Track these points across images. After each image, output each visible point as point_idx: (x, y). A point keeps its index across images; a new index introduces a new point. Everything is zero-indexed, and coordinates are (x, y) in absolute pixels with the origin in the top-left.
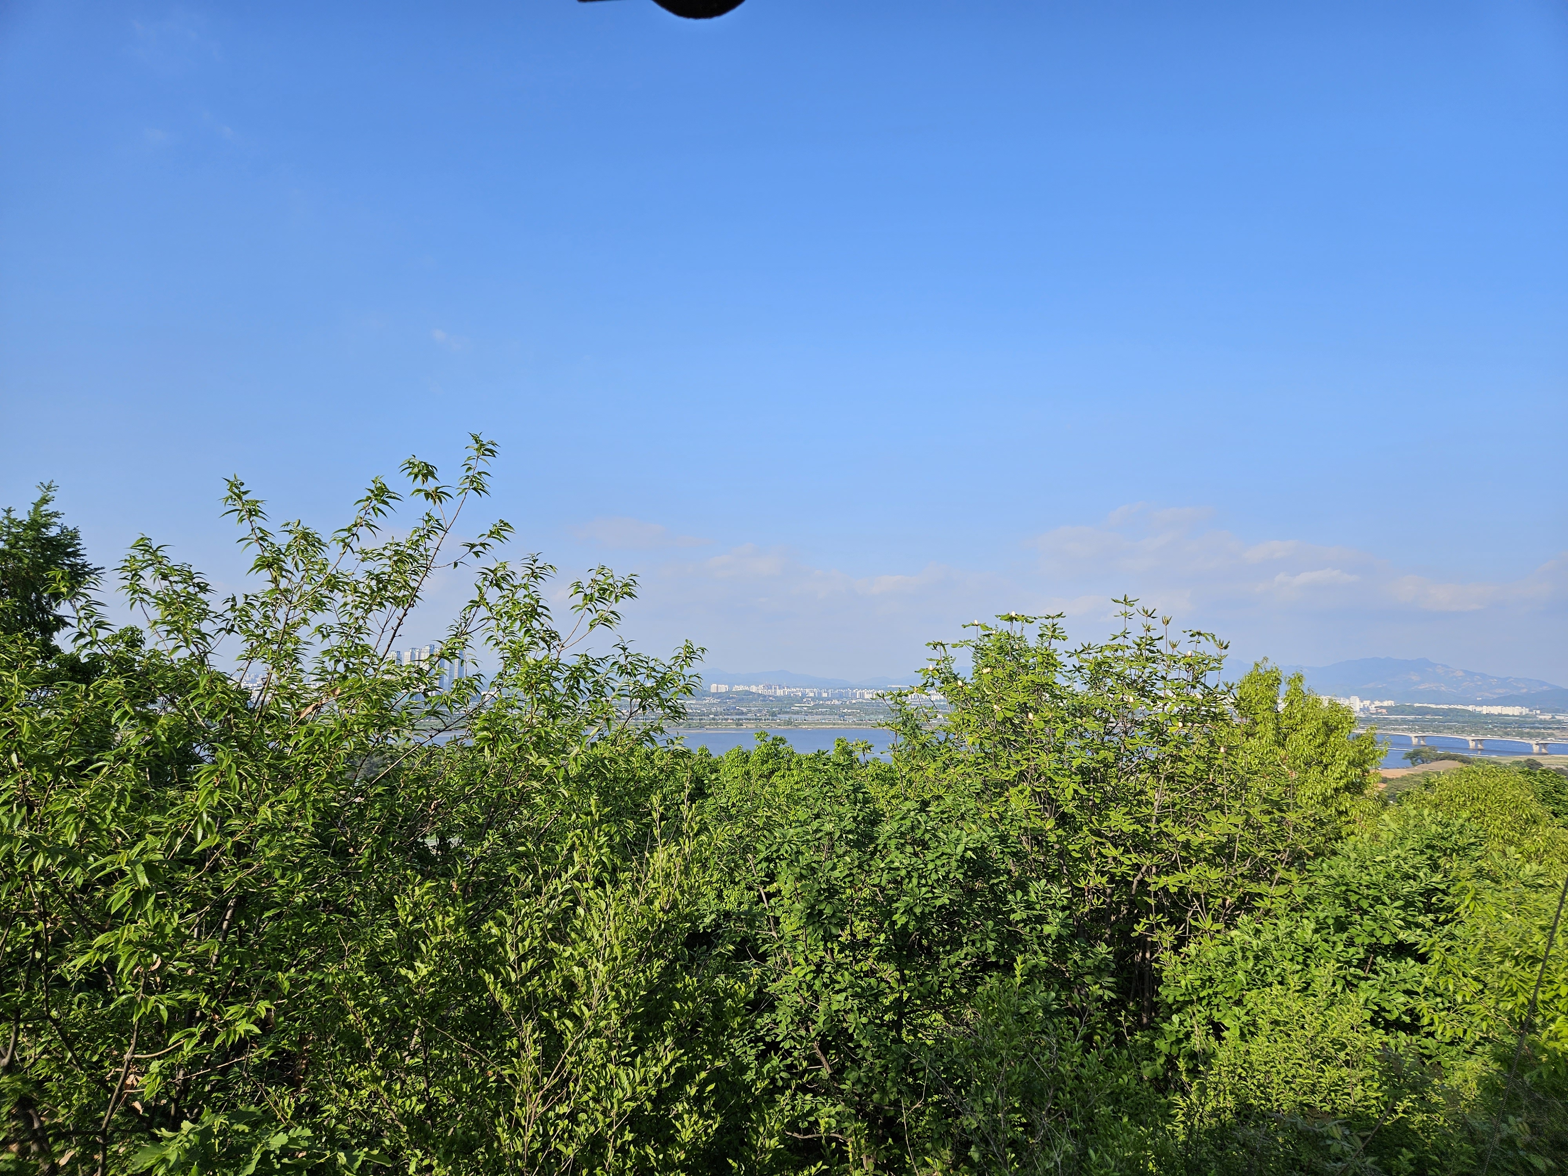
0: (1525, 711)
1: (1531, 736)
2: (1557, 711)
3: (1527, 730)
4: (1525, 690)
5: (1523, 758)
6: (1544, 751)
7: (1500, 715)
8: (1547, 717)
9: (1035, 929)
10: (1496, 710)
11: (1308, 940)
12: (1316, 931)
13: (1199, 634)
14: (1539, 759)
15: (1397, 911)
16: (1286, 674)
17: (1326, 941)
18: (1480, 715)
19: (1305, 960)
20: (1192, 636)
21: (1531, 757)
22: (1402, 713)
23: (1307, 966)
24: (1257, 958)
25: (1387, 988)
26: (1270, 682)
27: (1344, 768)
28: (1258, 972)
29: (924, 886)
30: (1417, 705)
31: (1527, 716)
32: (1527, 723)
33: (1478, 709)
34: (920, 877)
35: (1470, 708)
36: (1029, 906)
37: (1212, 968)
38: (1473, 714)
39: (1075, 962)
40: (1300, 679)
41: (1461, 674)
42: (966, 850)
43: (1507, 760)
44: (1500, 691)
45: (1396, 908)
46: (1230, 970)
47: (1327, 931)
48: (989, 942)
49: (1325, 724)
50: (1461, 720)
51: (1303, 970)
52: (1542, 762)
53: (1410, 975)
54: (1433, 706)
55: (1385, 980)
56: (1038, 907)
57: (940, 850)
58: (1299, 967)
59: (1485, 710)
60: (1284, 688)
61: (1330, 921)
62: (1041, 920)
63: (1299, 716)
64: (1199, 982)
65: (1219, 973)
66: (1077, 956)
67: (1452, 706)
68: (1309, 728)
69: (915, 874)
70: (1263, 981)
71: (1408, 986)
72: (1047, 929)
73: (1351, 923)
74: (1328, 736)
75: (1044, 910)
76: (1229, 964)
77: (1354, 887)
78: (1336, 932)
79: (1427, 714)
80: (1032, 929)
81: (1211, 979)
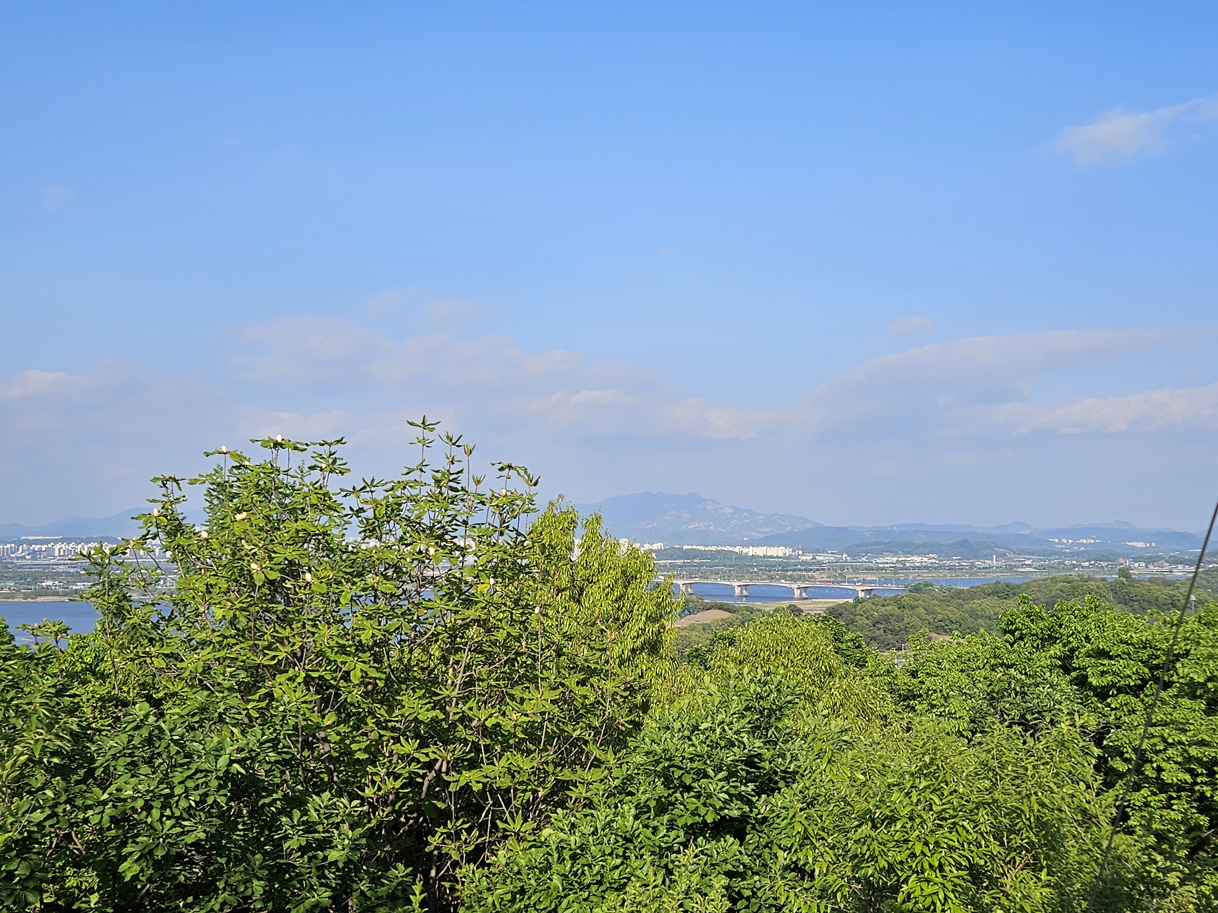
0: (789, 551)
1: (793, 579)
2: (817, 551)
3: (790, 573)
4: (789, 528)
5: (785, 604)
6: (804, 595)
7: (765, 556)
8: (809, 558)
9: (315, 857)
10: (761, 551)
11: (629, 829)
12: (636, 818)
13: (510, 467)
14: (799, 604)
15: (721, 784)
16: (583, 515)
17: (646, 826)
18: (746, 556)
19: (624, 852)
20: (502, 469)
21: (793, 602)
22: (671, 557)
23: (626, 858)
24: (574, 857)
25: (709, 871)
26: (566, 525)
27: (641, 625)
28: (575, 874)
29: (169, 818)
30: (686, 547)
31: (790, 556)
32: (789, 565)
33: (745, 550)
34: (163, 807)
35: (737, 549)
36: (310, 828)
37: (524, 877)
38: (740, 557)
39: (362, 893)
40: (598, 520)
41: (730, 511)
42: (232, 762)
43: (769, 607)
44: (766, 530)
45: (720, 780)
46: (544, 877)
47: (647, 816)
48: (256, 882)
49: (624, 573)
50: (728, 562)
51: (622, 863)
52: (802, 607)
53: (731, 854)
54: (702, 548)
55: (706, 864)
56: (320, 828)
57: (194, 767)
58: (619, 861)
59: (751, 551)
60: (580, 531)
61: (652, 804)
62: (326, 844)
63: (596, 565)
64: (509, 897)
65: (532, 881)
66: (364, 886)
67: (720, 548)
68: (607, 579)
69: (157, 804)
70: (580, 884)
71: (729, 867)
72: (333, 855)
73: (673, 804)
74: (626, 587)
75: (327, 831)
76: (543, 871)
77: (677, 761)
78: (656, 815)
79: (695, 557)
80: (310, 859)
81: (522, 891)
